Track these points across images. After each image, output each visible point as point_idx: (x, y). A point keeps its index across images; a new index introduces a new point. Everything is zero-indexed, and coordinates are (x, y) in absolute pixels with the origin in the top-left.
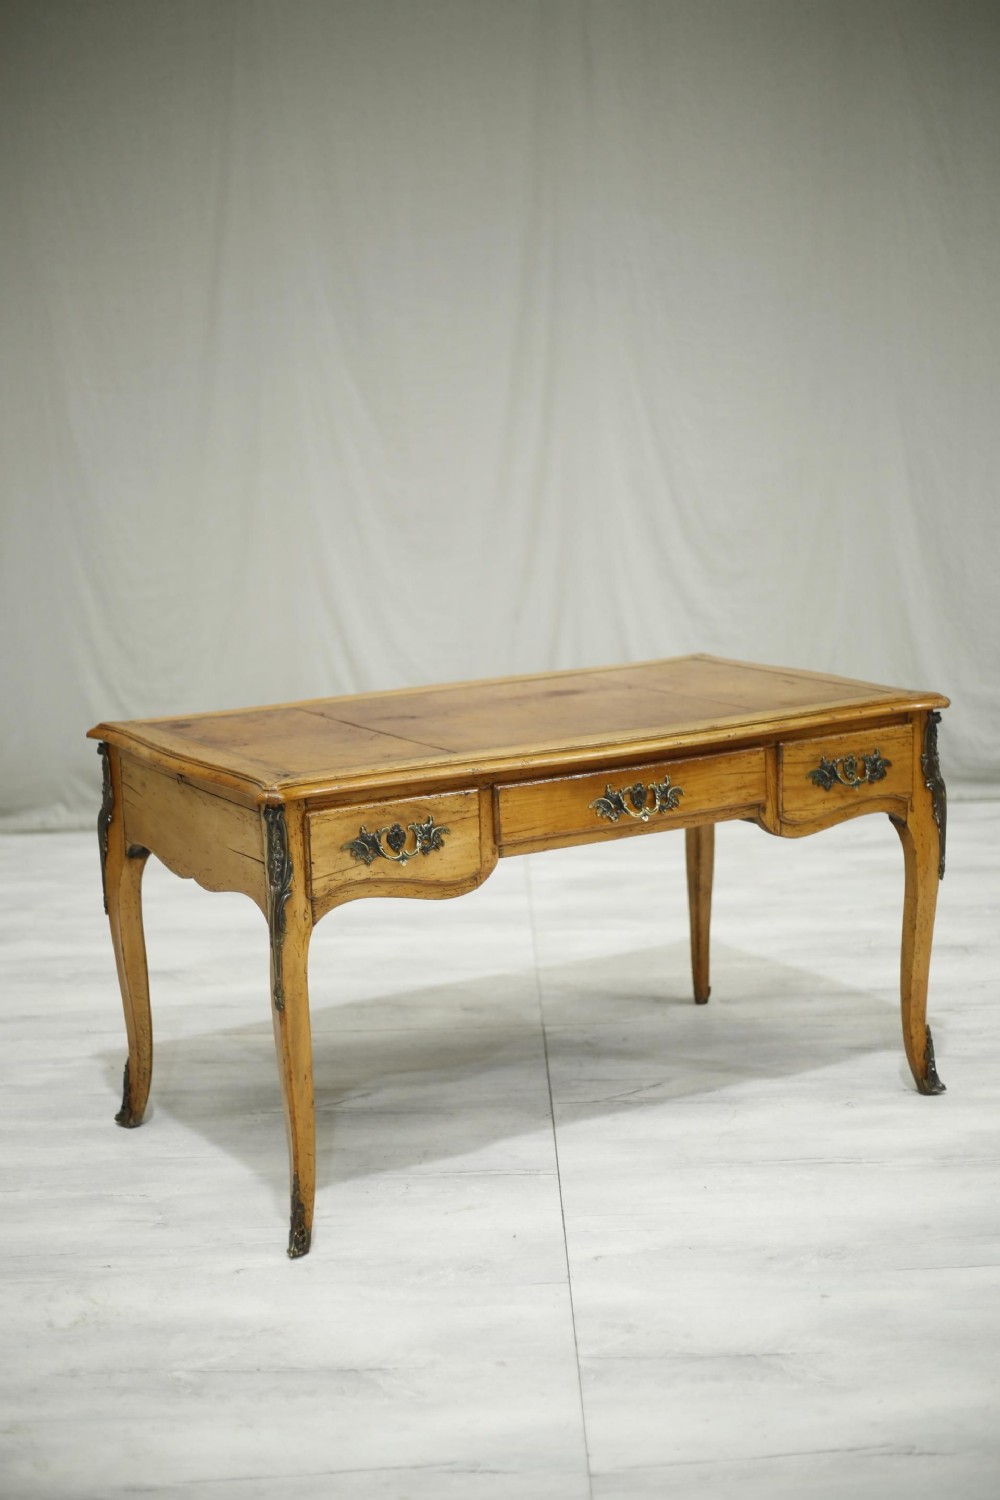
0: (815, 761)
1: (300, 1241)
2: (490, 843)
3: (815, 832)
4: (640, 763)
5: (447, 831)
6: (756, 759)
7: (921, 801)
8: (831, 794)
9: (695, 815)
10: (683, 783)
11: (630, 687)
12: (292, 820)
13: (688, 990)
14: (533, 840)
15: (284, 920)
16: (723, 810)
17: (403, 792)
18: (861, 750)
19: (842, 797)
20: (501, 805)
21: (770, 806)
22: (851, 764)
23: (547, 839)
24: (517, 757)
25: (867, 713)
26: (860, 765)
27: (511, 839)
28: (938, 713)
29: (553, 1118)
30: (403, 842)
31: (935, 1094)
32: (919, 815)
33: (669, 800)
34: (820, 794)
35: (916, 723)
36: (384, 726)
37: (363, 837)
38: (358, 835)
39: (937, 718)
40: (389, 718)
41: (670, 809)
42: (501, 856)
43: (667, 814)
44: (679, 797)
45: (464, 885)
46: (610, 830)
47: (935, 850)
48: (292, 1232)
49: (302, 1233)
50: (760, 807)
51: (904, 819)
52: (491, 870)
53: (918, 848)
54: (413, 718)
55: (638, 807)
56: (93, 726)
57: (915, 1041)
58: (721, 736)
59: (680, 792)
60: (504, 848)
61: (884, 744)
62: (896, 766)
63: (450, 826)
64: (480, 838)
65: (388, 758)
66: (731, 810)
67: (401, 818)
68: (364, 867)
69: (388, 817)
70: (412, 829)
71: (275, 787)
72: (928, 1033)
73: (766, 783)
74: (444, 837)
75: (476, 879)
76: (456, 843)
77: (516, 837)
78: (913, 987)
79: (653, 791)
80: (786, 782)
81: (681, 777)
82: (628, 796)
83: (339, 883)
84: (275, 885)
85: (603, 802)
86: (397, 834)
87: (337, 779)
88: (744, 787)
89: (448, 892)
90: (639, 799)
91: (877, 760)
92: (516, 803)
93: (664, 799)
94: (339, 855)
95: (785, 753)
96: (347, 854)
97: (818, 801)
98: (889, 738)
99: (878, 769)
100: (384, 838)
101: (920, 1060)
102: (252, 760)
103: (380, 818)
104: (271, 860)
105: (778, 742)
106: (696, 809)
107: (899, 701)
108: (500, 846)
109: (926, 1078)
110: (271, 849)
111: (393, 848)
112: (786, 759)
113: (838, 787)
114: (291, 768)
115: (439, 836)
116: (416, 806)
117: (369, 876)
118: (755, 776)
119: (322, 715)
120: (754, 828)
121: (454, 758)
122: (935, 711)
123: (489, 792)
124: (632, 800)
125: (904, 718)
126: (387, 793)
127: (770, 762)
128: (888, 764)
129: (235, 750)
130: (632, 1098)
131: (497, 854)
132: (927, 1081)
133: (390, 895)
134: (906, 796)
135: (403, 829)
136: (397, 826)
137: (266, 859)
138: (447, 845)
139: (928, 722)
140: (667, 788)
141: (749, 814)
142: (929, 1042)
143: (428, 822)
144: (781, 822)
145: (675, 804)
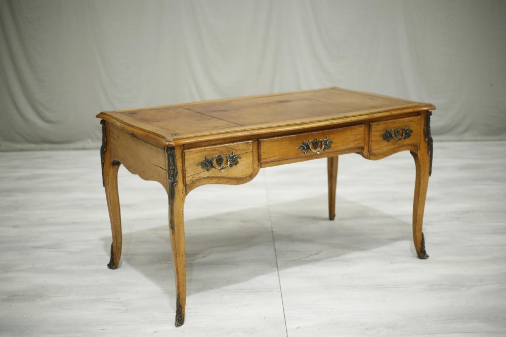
0: (384, 130)
1: (180, 319)
2: (257, 162)
3: (383, 158)
4: (316, 131)
5: (240, 158)
6: (361, 129)
7: (423, 146)
8: (390, 143)
9: (337, 151)
10: (333, 138)
11: (309, 100)
12: (178, 153)
13: (327, 215)
14: (274, 161)
15: (174, 194)
16: (348, 149)
17: (222, 142)
18: (402, 126)
19: (394, 144)
20: (261, 147)
21: (366, 148)
22: (398, 132)
23: (279, 161)
24: (268, 128)
25: (404, 111)
26: (401, 132)
27: (265, 161)
28: (431, 112)
29: (277, 267)
30: (222, 162)
31: (425, 259)
32: (422, 152)
33: (328, 146)
34: (385, 143)
35: (422, 115)
36: (214, 114)
37: (206, 160)
38: (204, 159)
39: (430, 114)
40: (215, 111)
41: (328, 149)
42: (261, 167)
43: (327, 151)
44: (331, 144)
45: (246, 179)
46: (304, 157)
47: (428, 165)
48: (176, 316)
49: (181, 317)
50: (362, 148)
51: (416, 152)
52: (257, 173)
53: (421, 164)
54: (225, 111)
55: (315, 148)
56: (99, 112)
57: (417, 238)
58: (348, 120)
59: (332, 142)
60: (262, 164)
61: (410, 123)
62: (414, 132)
63: (241, 156)
64: (253, 160)
65: (216, 128)
66: (351, 149)
67: (222, 152)
68: (206, 172)
69: (217, 152)
70: (226, 157)
71: (171, 140)
72: (422, 235)
73: (365, 139)
74: (238, 160)
75: (251, 177)
76: (243, 162)
77: (267, 160)
78: (418, 217)
79: (321, 141)
80: (373, 139)
81: (332, 136)
82: (311, 144)
83: (197, 178)
84: (171, 179)
85: (302, 146)
86: (220, 159)
87: (196, 137)
88: (356, 140)
89: (240, 182)
90: (316, 145)
91: (407, 130)
92: (267, 146)
93: (326, 145)
94: (197, 167)
95: (373, 127)
96: (200, 167)
97: (385, 146)
98: (412, 121)
99: (407, 134)
100: (215, 160)
101: (419, 246)
102: (161, 128)
103: (214, 152)
104: (169, 169)
105: (370, 123)
106: (338, 149)
107: (416, 107)
108: (260, 164)
109: (422, 252)
110: (169, 165)
111: (218, 165)
112: (373, 129)
113: (392, 140)
114: (177, 131)
116: (228, 147)
117: (209, 175)
118: (360, 136)
119: (189, 109)
120: (359, 156)
121: (243, 128)
122: (430, 111)
123: (257, 142)
124: (313, 145)
125: (418, 113)
126: (216, 142)
127: (366, 130)
128: (411, 131)
129: (155, 124)
130: (307, 259)
132: (422, 254)
133: (217, 183)
134: (418, 144)
135: (222, 157)
136: (220, 156)
137: (167, 169)
138: (240, 163)
139: (427, 115)
140: (327, 141)
141: (358, 151)
142: (423, 239)
143: (232, 154)
144: (370, 154)
145: (330, 147)
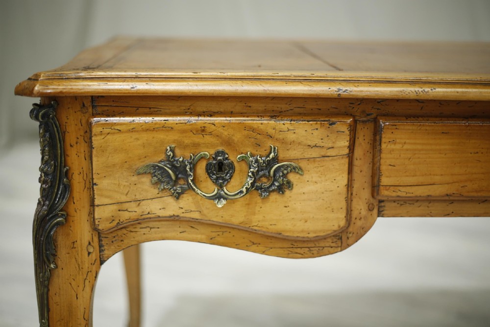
2: (366, 194)
5: (297, 170)
12: (71, 122)
14: (428, 200)
20: (384, 146)
27: (394, 194)
30: (230, 174)
37: (171, 161)
38: (160, 157)
42: (380, 214)
45: (322, 244)
52: (364, 230)
60: (387, 204)
63: (303, 164)
64: (349, 186)
67: (229, 143)
68: (170, 200)
69: (208, 139)
70: (243, 159)
74: (292, 177)
75: (340, 240)
76: (311, 188)
77: (404, 193)
83: (133, 215)
86: (221, 163)
89: (299, 250)
92: (406, 147)
94: (135, 179)
96: (146, 180)
100: (201, 166)
103: (198, 139)
108: (381, 201)
111: (215, 182)
115: (285, 176)
116: (253, 130)
117: (178, 212)
123: (371, 126)
131: (375, 211)
133: (212, 241)
135: (231, 157)
136: (223, 153)
138: (295, 190)
143: (268, 154)
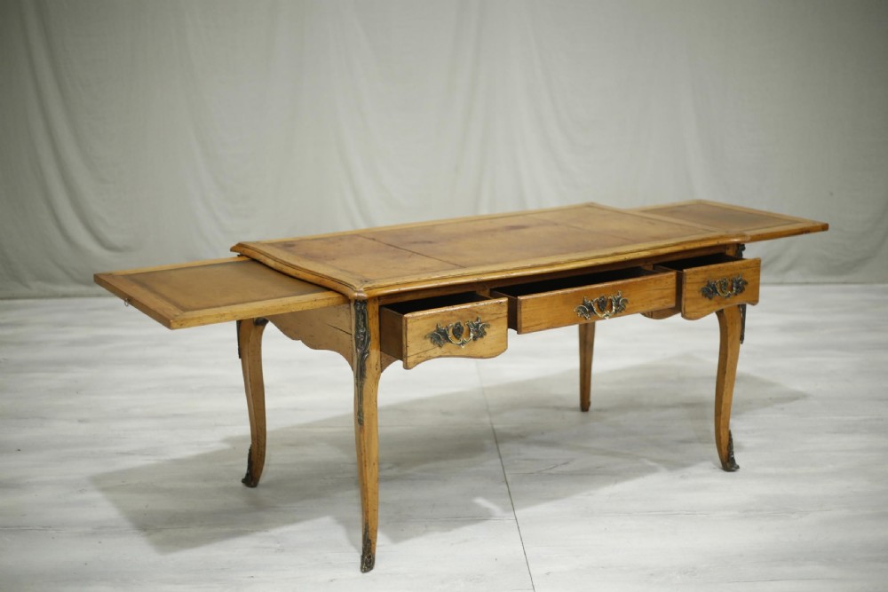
0: (704, 282)
1: (368, 562)
5: (488, 326)
6: (670, 280)
8: (713, 302)
10: (628, 295)
12: (370, 309)
18: (732, 275)
19: (719, 304)
20: (523, 310)
22: (725, 284)
26: (730, 284)
27: (527, 331)
30: (462, 332)
31: (733, 471)
33: (620, 306)
34: (707, 301)
37: (438, 330)
38: (435, 329)
41: (620, 311)
43: (618, 315)
44: (627, 304)
48: (363, 557)
49: (370, 557)
55: (602, 311)
56: (234, 244)
57: (722, 440)
59: (626, 301)
61: (744, 271)
62: (750, 284)
63: (490, 323)
67: (461, 318)
68: (438, 348)
69: (454, 317)
70: (467, 325)
71: (360, 289)
72: (730, 434)
74: (486, 330)
76: (493, 333)
77: (530, 330)
79: (611, 301)
80: (687, 295)
81: (627, 292)
82: (596, 304)
83: (423, 359)
85: (582, 307)
86: (459, 328)
87: (398, 284)
88: (663, 298)
90: (603, 306)
91: (740, 281)
92: (531, 308)
93: (618, 305)
94: (424, 341)
95: (687, 277)
96: (428, 341)
97: (705, 306)
98: (749, 267)
99: (740, 286)
100: (451, 331)
101: (725, 451)
103: (449, 318)
106: (635, 311)
109: (728, 461)
111: (456, 337)
112: (688, 280)
113: (717, 298)
115: (483, 329)
116: (470, 311)
117: (441, 354)
118: (669, 291)
124: (599, 306)
128: (746, 283)
130: (553, 472)
132: (728, 464)
135: (462, 325)
136: (459, 323)
138: (488, 335)
140: (619, 299)
142: (730, 440)
143: (477, 320)
145: (623, 309)
